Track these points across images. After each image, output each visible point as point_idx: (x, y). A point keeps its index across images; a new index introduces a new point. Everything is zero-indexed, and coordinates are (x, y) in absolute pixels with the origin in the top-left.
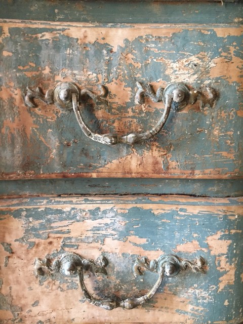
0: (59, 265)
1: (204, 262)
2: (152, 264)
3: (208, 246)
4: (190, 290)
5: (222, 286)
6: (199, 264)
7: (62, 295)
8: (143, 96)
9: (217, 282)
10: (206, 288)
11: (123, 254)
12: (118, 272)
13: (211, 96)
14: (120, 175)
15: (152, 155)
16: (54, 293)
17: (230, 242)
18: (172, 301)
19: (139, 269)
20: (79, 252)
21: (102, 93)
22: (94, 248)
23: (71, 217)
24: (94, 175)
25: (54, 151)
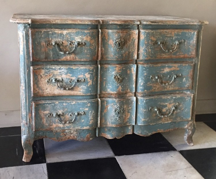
0: (52, 80)
1: (84, 79)
2: (73, 80)
3: (85, 76)
4: (82, 86)
5: (89, 85)
6: (83, 80)
7: (53, 87)
8: (70, 44)
9: (88, 84)
10: (85, 86)
11: (66, 78)
12: (65, 82)
13: (84, 44)
14: (65, 60)
15: (72, 56)
16: (51, 87)
17: (90, 75)
18: (77, 89)
19: (70, 81)
20: (56, 77)
21: (62, 43)
22: (59, 77)
23: (55, 69)
24: (60, 60)
25: (52, 55)
